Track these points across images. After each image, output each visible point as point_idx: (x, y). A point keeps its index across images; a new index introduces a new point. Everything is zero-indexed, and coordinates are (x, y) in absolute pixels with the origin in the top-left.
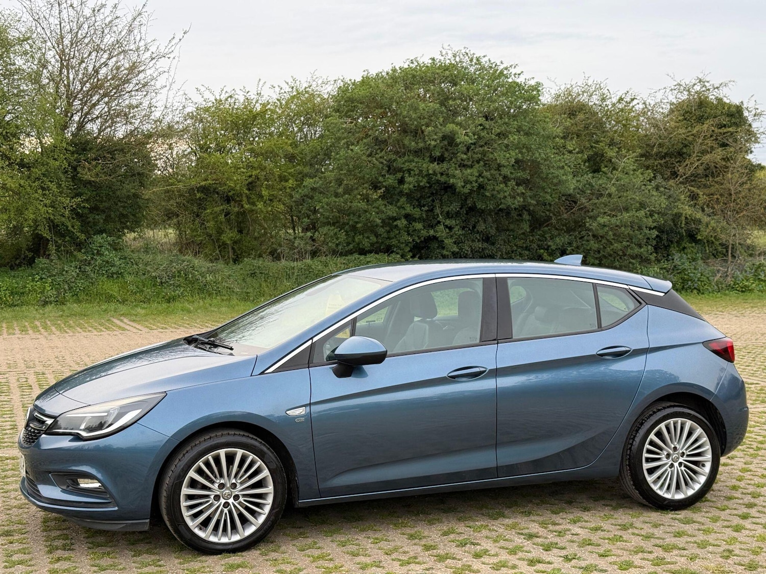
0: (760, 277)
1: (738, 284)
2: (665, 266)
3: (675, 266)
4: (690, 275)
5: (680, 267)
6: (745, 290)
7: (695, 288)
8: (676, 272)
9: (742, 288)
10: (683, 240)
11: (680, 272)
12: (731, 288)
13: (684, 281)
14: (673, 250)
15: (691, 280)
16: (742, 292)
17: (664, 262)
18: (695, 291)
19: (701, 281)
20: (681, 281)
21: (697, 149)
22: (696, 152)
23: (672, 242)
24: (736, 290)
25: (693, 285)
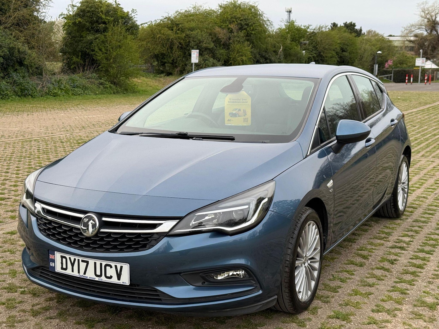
0: (61, 87)
1: (51, 92)
2: (8, 81)
3: (15, 81)
4: (25, 86)
5: (18, 81)
6: (55, 95)
7: (29, 95)
8: (15, 84)
9: (54, 94)
10: (15, 65)
11: (18, 85)
12: (47, 94)
13: (22, 90)
14: (11, 71)
15: (26, 90)
16: (54, 96)
17: (7, 78)
18: (30, 96)
19: (32, 90)
20: (20, 90)
21: (12, 7)
22: (12, 9)
23: (9, 65)
24: (51, 95)
25: (28, 93)
